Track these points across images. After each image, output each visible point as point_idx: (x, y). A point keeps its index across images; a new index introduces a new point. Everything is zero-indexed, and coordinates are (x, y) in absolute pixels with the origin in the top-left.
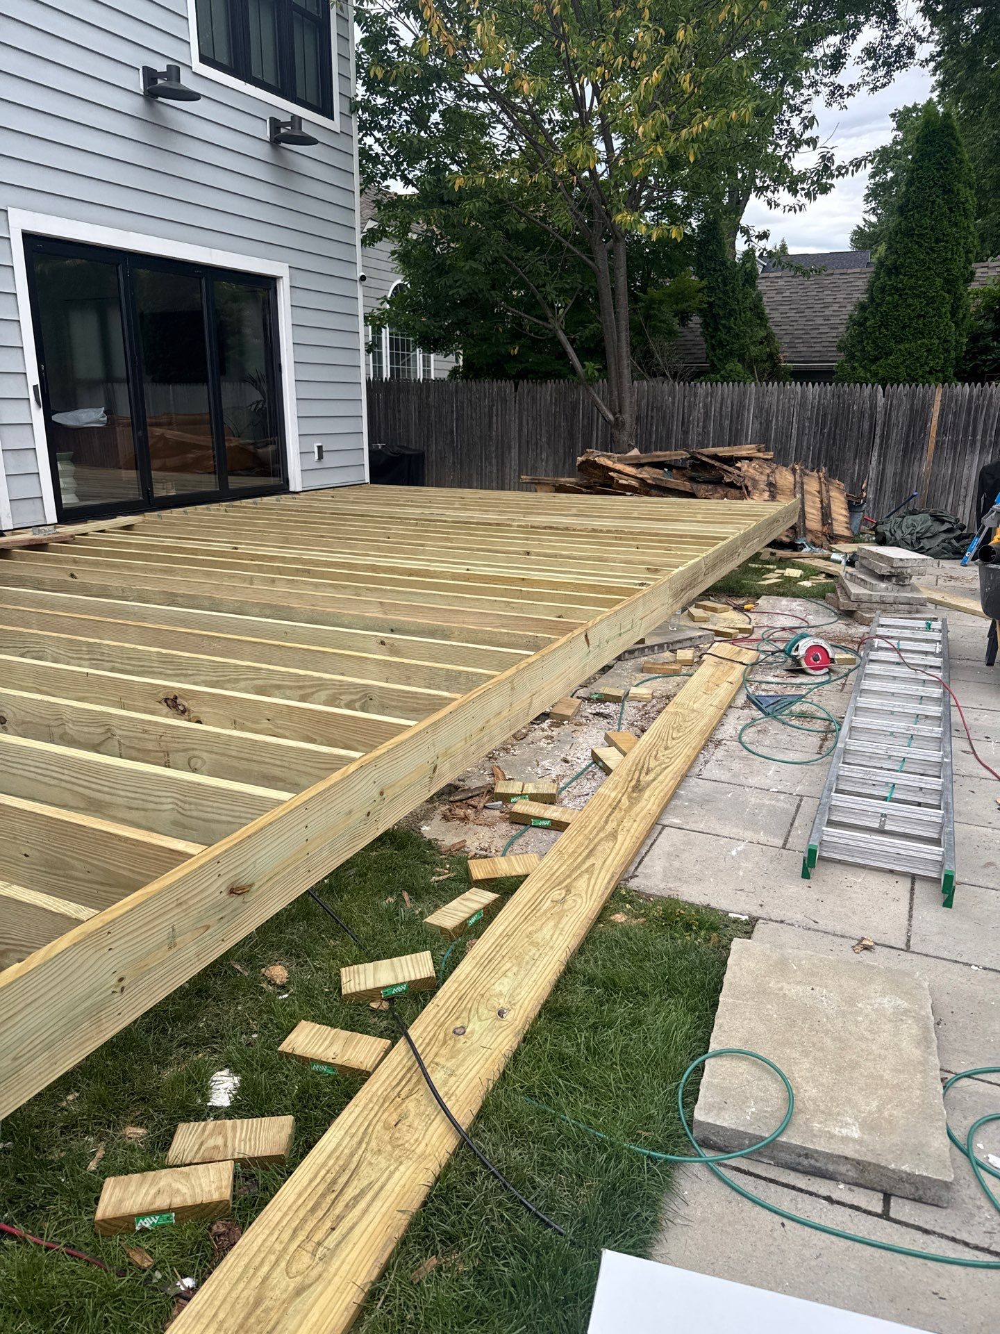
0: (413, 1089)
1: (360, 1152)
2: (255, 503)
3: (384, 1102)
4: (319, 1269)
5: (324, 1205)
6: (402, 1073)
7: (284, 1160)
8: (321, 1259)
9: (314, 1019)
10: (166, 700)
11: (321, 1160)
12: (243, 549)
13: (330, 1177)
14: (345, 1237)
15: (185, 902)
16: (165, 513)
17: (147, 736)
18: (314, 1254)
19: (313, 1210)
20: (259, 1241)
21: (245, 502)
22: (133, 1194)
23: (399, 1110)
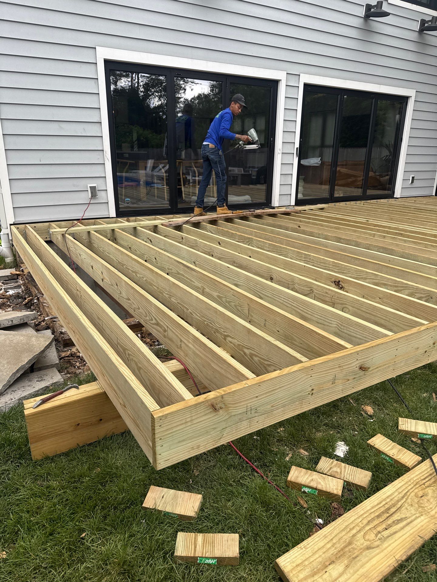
0: (431, 484)
1: (402, 501)
2: (377, 202)
3: (416, 484)
4: (378, 543)
5: (383, 517)
6: (427, 475)
7: (366, 490)
8: (379, 539)
9: (384, 435)
10: (335, 282)
11: (384, 497)
12: (371, 221)
13: (387, 506)
14: (391, 535)
15: (342, 366)
16: (337, 204)
17: (327, 295)
18: (376, 535)
19: (378, 516)
20: (353, 518)
21: (372, 201)
22: (302, 476)
23: (423, 491)
